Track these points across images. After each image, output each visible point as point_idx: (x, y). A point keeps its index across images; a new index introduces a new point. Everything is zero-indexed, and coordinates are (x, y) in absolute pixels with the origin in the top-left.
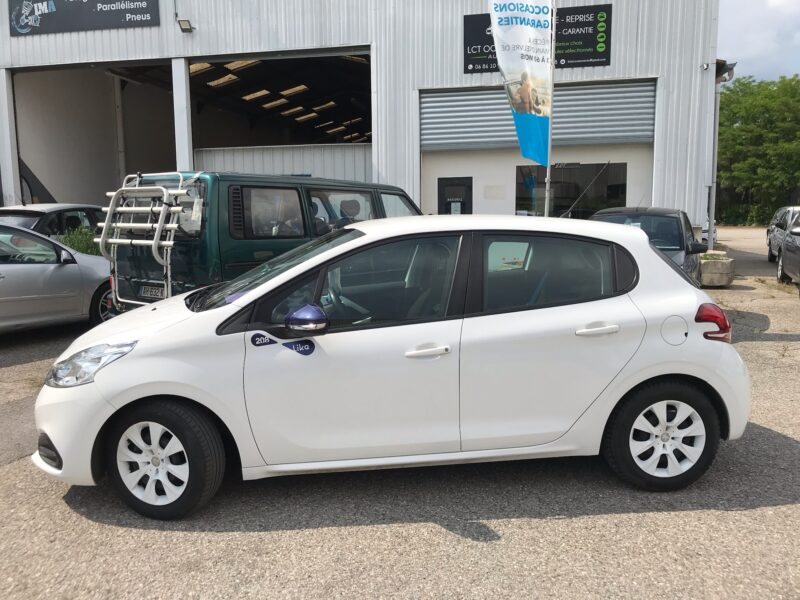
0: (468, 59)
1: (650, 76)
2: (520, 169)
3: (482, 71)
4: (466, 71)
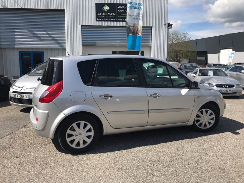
0: (97, 17)
1: (150, 26)
3: (101, 21)
4: (97, 20)
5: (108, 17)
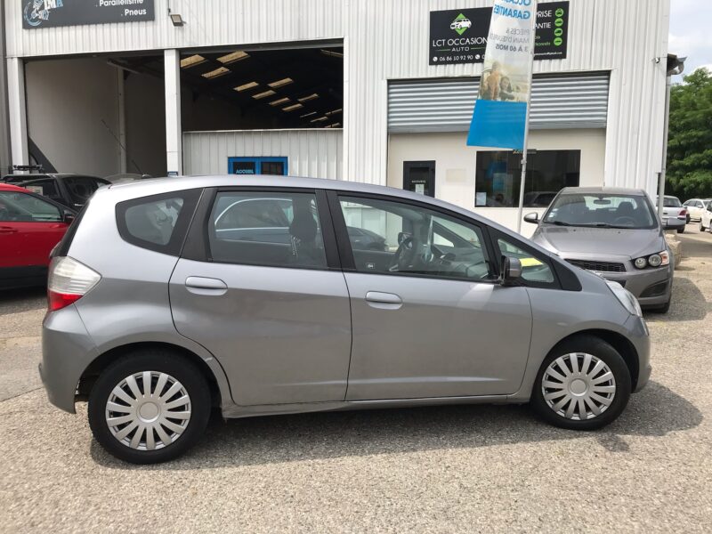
0: (433, 52)
1: (604, 69)
3: (446, 63)
4: (432, 63)
5: (467, 49)
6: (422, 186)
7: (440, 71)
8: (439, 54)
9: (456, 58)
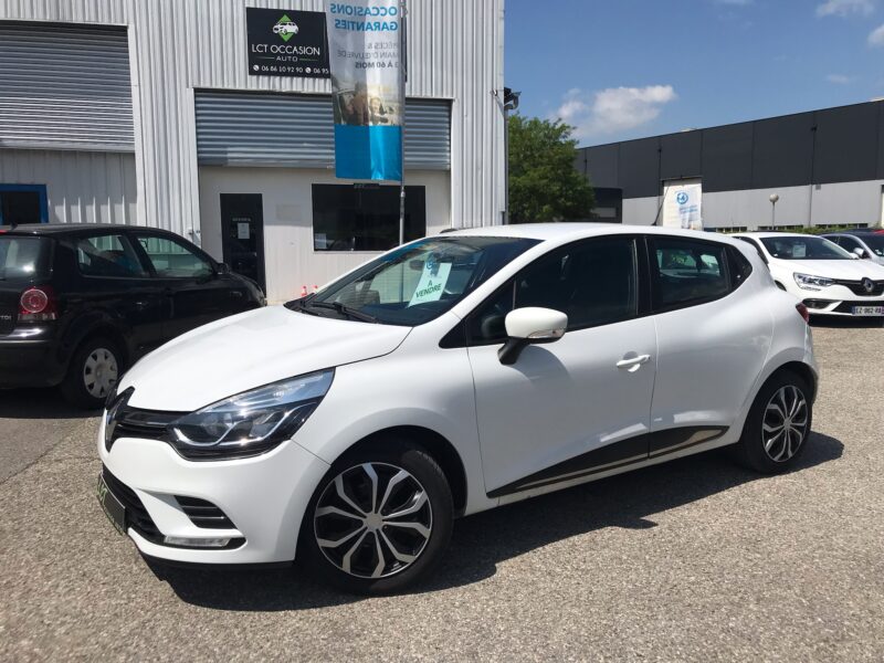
0: (253, 59)
1: (445, 97)
2: (315, 187)
3: (269, 74)
4: (252, 72)
5: (295, 59)
6: (247, 225)
7: (263, 83)
8: (259, 61)
9: (283, 69)
